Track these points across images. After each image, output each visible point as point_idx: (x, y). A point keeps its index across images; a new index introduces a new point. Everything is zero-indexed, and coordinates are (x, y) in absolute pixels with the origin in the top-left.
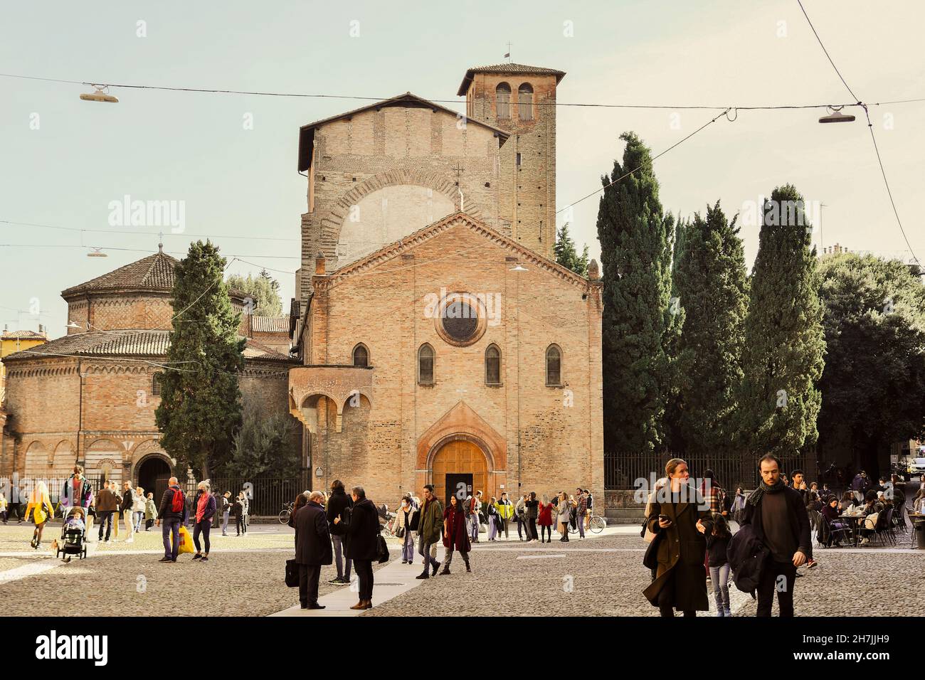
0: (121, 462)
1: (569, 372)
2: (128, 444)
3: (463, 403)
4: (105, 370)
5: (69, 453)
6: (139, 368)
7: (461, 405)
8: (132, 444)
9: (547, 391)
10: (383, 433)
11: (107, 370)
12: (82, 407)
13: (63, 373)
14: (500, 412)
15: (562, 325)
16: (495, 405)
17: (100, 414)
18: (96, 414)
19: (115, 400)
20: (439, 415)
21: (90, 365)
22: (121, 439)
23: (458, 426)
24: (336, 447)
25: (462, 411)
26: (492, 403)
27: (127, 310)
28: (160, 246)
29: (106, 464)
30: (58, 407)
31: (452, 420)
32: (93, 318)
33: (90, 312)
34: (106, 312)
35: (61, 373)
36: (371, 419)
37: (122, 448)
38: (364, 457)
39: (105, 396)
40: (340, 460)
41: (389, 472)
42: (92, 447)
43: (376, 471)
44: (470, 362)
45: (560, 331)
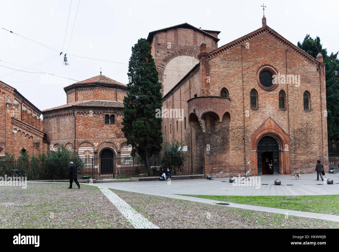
0: (93, 151)
1: (313, 104)
2: (96, 144)
3: (270, 118)
4: (85, 113)
5: (71, 148)
6: (99, 113)
7: (269, 119)
8: (97, 144)
9: (304, 113)
10: (236, 132)
11: (86, 113)
12: (76, 129)
13: (67, 115)
14: (286, 122)
15: (309, 82)
16: (284, 119)
17: (83, 132)
18: (82, 132)
19: (90, 126)
20: (260, 124)
21: (79, 111)
22: (93, 142)
23: (268, 129)
24: (215, 140)
25: (270, 122)
26: (282, 118)
27: (91, 92)
28: (101, 72)
29: (87, 152)
30: (65, 129)
31: (266, 126)
32: (77, 96)
33: (76, 94)
34: (83, 93)
35: (66, 116)
36: (230, 126)
37: (93, 146)
38: (228, 145)
39: (85, 124)
40: (217, 146)
41: (239, 152)
42: (81, 145)
43: (233, 151)
44: (273, 99)
45: (309, 85)
